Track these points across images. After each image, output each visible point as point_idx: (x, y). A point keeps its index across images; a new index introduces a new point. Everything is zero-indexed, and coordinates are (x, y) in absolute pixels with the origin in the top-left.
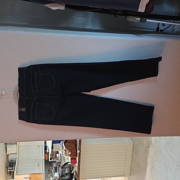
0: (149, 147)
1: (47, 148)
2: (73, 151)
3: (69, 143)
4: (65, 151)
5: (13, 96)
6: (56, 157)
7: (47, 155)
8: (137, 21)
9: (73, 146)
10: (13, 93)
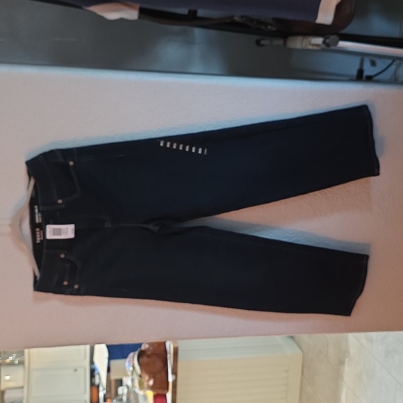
0: (342, 363)
1: (96, 372)
2: (158, 376)
3: (148, 356)
4: (140, 376)
5: (8, 229)
6: (117, 394)
7: (95, 390)
8: (313, 45)
9: (159, 364)
10: (9, 222)
